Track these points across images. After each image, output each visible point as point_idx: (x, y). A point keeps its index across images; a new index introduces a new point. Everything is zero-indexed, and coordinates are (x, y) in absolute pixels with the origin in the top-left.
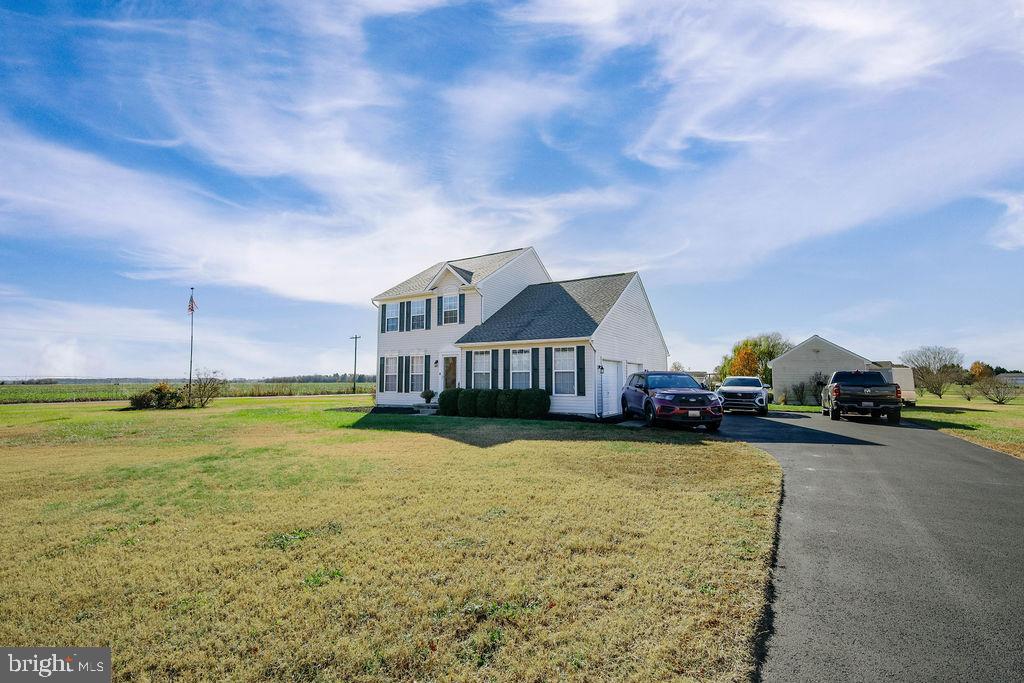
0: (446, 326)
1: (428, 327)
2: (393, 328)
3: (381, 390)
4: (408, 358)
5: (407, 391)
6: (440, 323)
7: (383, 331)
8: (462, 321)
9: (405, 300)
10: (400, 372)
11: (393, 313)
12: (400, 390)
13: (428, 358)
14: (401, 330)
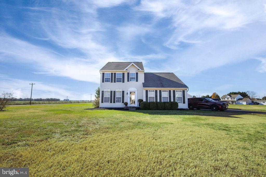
0: (131, 82)
1: (123, 82)
2: (108, 81)
3: (102, 102)
4: (115, 92)
5: (114, 102)
6: (128, 81)
7: (103, 82)
8: (137, 81)
9: (113, 72)
10: (111, 96)
11: (108, 76)
12: (111, 102)
13: (123, 92)
14: (112, 82)
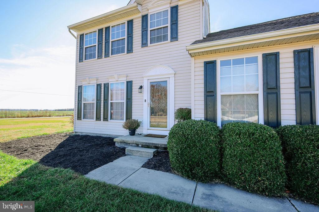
0: (153, 48)
1: (130, 50)
2: (92, 56)
3: (79, 118)
4: (106, 86)
5: (106, 119)
6: (144, 44)
7: (81, 60)
8: (175, 37)
9: (104, 26)
10: (98, 99)
11: (92, 41)
12: (98, 118)
13: (129, 84)
14: (100, 57)
